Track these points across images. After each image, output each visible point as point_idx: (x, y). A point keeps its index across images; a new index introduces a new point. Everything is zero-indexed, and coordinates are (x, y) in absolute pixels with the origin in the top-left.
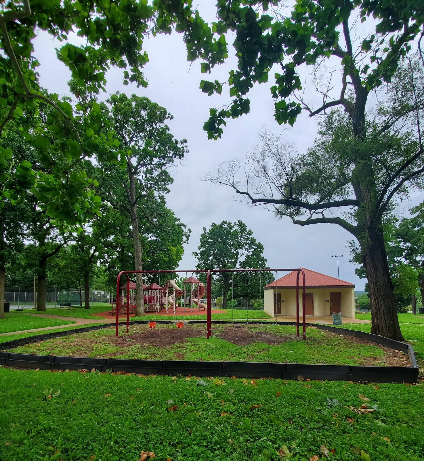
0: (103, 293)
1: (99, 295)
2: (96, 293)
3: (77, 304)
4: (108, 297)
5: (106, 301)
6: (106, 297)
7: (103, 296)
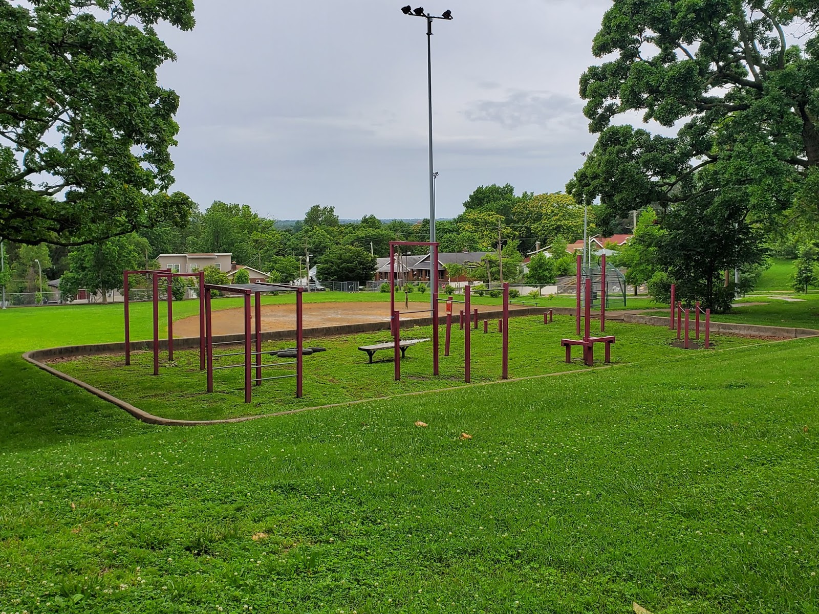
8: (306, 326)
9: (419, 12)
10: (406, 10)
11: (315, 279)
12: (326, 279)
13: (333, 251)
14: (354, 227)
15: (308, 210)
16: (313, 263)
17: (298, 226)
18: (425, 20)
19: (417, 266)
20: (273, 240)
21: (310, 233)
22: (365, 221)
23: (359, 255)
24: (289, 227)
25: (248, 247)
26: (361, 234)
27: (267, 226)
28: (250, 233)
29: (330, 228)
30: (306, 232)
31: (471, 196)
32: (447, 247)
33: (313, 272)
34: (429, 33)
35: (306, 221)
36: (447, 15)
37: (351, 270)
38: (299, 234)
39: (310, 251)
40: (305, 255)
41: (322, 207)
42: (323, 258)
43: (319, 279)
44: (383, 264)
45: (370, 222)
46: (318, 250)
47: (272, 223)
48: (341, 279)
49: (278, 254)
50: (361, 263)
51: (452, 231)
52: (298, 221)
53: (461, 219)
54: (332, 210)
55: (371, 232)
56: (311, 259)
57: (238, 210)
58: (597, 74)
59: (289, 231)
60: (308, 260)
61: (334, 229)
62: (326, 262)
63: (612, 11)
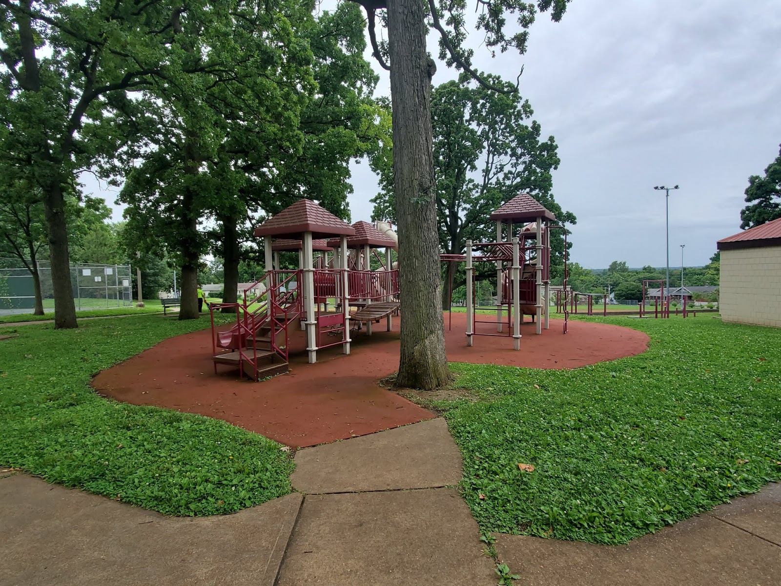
0: (109, 271)
1: (98, 279)
2: (87, 272)
3: (24, 304)
4: (126, 283)
5: (120, 293)
6: (120, 283)
7: (112, 280)
8: (607, 311)
9: (662, 188)
10: (656, 188)
11: (613, 299)
12: (619, 299)
13: (623, 285)
14: (637, 272)
15: (611, 264)
16: (612, 291)
17: (604, 272)
18: (666, 191)
19: (674, 293)
20: (591, 280)
21: (611, 276)
22: (645, 269)
23: (637, 287)
24: (599, 273)
25: (578, 283)
26: (641, 276)
27: (587, 273)
28: (579, 276)
29: (622, 273)
30: (610, 275)
31: (715, 254)
32: (695, 283)
33: (612, 296)
34: (667, 196)
35: (609, 269)
36: (676, 187)
37: (633, 295)
38: (605, 277)
39: (611, 285)
40: (608, 287)
41: (618, 262)
42: (617, 288)
43: (615, 299)
44: (653, 292)
45: (648, 270)
46: (615, 285)
47: (591, 271)
48: (627, 299)
49: (593, 286)
50: (639, 291)
51: (700, 274)
52: (604, 270)
53: (707, 267)
54: (625, 263)
55: (647, 275)
56: (611, 289)
57: (573, 265)
58: (749, 209)
59: (599, 275)
60: (609, 289)
61: (625, 274)
62: (619, 290)
63: (749, 188)
